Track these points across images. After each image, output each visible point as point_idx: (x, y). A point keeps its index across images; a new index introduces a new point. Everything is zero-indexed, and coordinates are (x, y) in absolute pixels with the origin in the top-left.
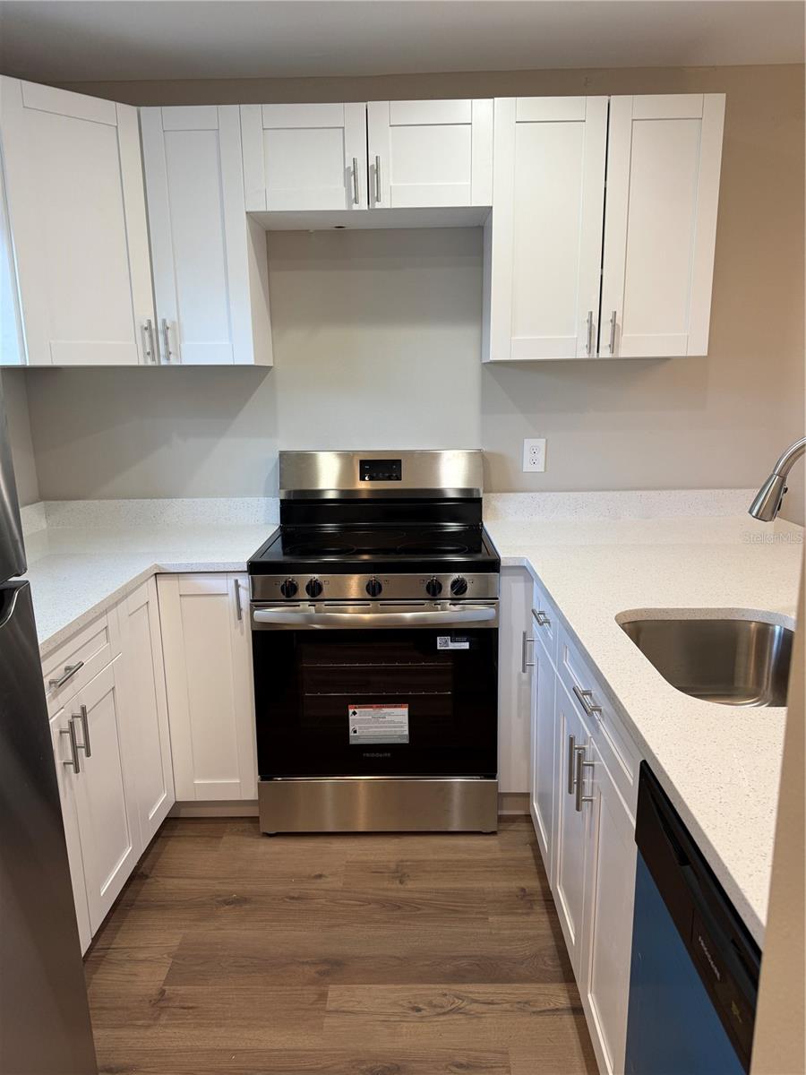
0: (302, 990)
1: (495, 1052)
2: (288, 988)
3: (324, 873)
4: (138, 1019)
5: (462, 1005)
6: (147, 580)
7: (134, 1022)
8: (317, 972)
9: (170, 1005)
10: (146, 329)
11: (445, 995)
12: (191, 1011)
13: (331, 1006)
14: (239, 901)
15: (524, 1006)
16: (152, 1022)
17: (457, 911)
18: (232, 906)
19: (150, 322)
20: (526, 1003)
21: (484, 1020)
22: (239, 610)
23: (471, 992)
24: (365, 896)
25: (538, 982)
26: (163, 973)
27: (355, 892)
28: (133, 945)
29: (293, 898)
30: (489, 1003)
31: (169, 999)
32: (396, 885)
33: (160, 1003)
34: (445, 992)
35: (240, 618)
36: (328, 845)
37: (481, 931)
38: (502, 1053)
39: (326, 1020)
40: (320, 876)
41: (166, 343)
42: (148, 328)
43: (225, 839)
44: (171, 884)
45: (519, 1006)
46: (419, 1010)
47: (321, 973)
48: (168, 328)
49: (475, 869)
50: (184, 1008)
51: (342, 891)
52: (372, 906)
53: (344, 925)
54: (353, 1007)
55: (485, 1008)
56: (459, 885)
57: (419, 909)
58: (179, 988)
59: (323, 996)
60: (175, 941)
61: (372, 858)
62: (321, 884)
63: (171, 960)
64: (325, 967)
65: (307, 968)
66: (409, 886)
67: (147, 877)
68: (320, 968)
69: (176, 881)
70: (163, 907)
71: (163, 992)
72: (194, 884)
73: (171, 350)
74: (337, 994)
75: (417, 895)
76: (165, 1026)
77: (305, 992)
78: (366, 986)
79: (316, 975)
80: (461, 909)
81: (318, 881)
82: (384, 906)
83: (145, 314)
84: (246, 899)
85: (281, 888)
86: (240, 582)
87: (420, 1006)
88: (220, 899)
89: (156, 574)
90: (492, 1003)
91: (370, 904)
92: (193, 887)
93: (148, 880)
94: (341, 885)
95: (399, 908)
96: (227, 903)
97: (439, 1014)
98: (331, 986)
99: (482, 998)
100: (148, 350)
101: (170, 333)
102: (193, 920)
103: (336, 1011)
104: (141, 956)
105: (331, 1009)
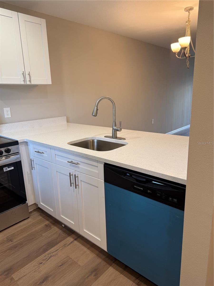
1: (66, 258)
5: (51, 255)
11: (45, 256)
15: (65, 246)
17: (33, 239)
20: (64, 245)
21: (58, 254)
23: (51, 251)
24: (4, 250)
25: (64, 240)
30: (57, 251)
32: (11, 243)
34: (45, 255)
37: (43, 238)
38: (68, 257)
39: (18, 283)
45: (64, 246)
46: (42, 263)
49: (30, 227)
52: (8, 251)
53: (3, 260)
54: (23, 275)
55: (57, 252)
56: (29, 233)
57: (23, 244)
66: (15, 241)
68: (5, 274)
74: (15, 276)
75: (19, 241)
77: (5, 282)
79: (5, 276)
80: (34, 237)
82: (12, 249)
87: (41, 262)
90: (58, 250)
95: (17, 247)
97: (47, 260)
98: (12, 275)
99: (54, 251)
103: (19, 279)
105: (17, 280)
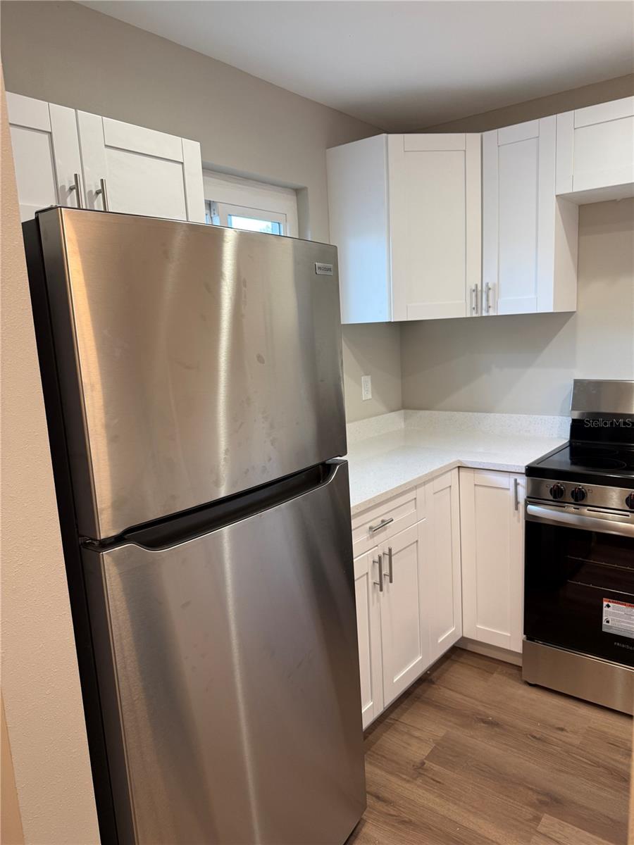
0: (521, 807)
2: (512, 801)
3: (566, 728)
4: (403, 774)
6: (451, 470)
7: (401, 775)
8: (538, 800)
9: (425, 773)
10: (474, 291)
12: (438, 784)
13: (541, 828)
14: (493, 724)
16: (411, 779)
18: (486, 725)
19: (476, 286)
22: (517, 503)
24: (598, 760)
26: (426, 751)
27: (588, 752)
28: (412, 725)
29: (535, 737)
31: (426, 770)
33: (419, 770)
35: (517, 508)
36: (577, 709)
39: (535, 837)
40: (562, 730)
41: (488, 300)
42: (475, 290)
43: (495, 675)
44: (448, 693)
47: (541, 802)
48: (490, 289)
50: (434, 780)
51: (578, 748)
52: (601, 769)
53: (572, 774)
54: (558, 838)
58: (434, 765)
59: (537, 819)
60: (441, 733)
61: (613, 732)
62: (560, 735)
63: (434, 745)
64: (547, 799)
65: (530, 793)
67: (433, 683)
68: (540, 797)
69: (452, 693)
70: (438, 707)
71: (423, 764)
72: (465, 700)
73: (491, 304)
74: (548, 822)
76: (419, 786)
77: (524, 810)
78: (576, 828)
79: (536, 802)
81: (560, 732)
82: (612, 774)
83: (474, 280)
84: (498, 724)
85: (528, 727)
86: (518, 481)
88: (479, 717)
89: (459, 467)
91: (599, 767)
92: (463, 701)
93: (434, 686)
94: (579, 743)
96: (485, 722)
98: (545, 814)
100: (474, 306)
101: (491, 292)
102: (456, 724)
103: (545, 835)
104: (417, 734)
105: (540, 831)
